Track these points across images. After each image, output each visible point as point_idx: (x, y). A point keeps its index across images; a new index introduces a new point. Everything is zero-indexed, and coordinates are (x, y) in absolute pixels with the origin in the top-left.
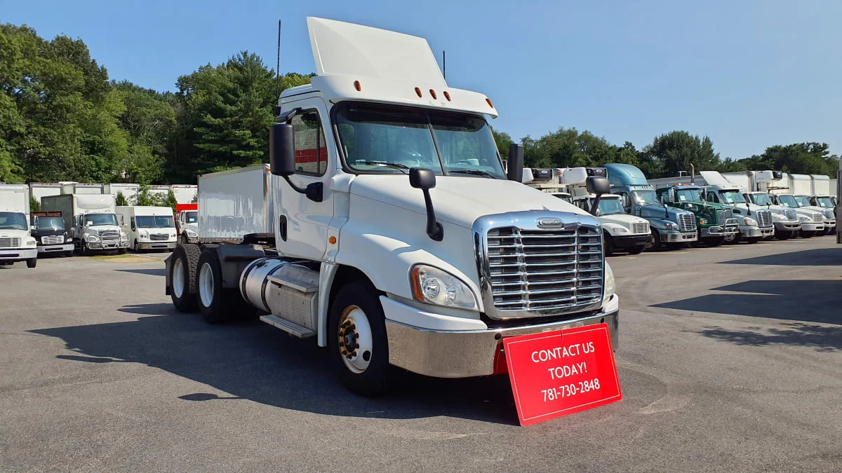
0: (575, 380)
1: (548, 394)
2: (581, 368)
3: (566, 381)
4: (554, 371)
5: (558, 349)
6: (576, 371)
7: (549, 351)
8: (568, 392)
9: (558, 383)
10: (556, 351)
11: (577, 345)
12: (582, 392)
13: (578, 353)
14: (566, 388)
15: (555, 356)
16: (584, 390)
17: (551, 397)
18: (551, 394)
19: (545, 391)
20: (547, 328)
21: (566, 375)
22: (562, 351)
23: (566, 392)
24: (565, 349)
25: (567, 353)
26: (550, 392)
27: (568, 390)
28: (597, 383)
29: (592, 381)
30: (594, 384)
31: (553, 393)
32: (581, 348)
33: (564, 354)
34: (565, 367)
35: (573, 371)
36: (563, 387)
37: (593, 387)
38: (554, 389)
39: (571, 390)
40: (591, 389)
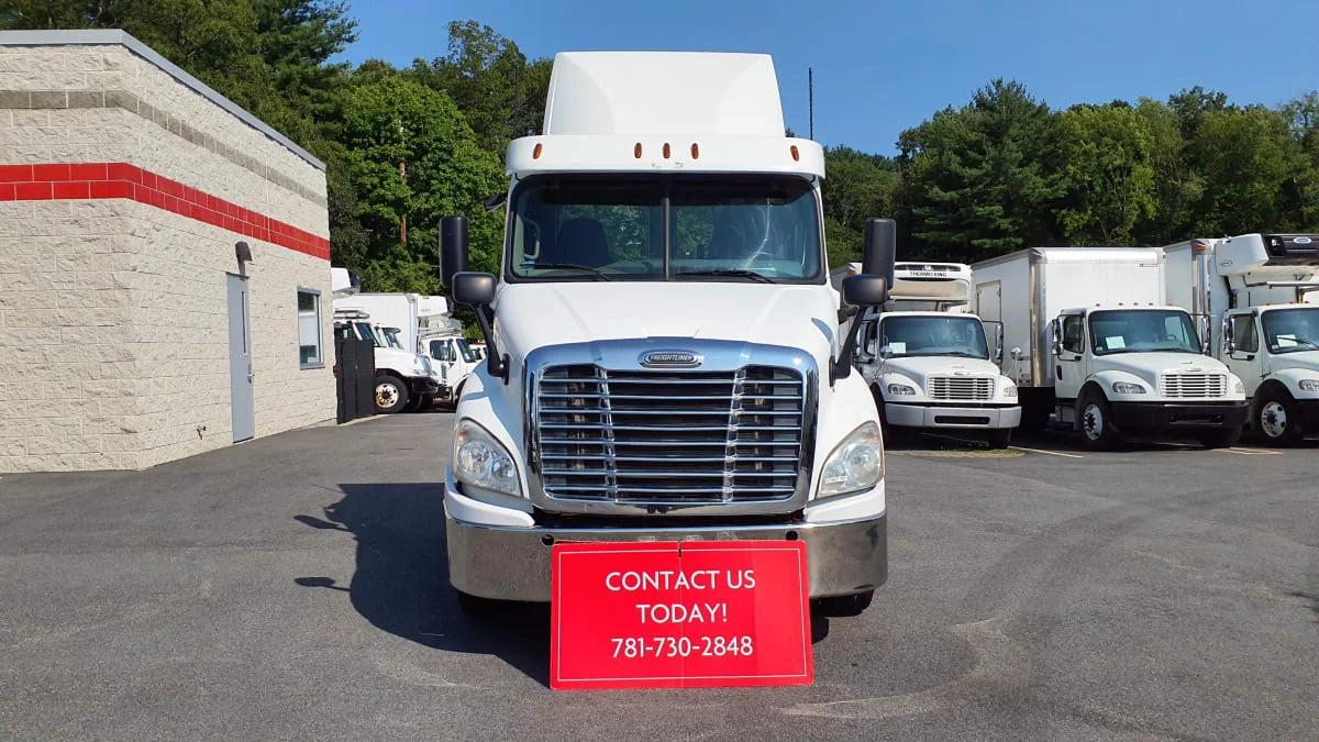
0: (694, 631)
1: (624, 646)
2: (713, 612)
3: (670, 630)
4: (648, 611)
5: (667, 573)
6: (699, 616)
7: (645, 575)
8: (672, 651)
9: (650, 631)
10: (662, 578)
11: (713, 573)
12: (705, 654)
13: (713, 586)
14: (667, 643)
15: (656, 585)
16: (711, 650)
17: (631, 652)
18: (633, 647)
19: (621, 641)
20: (648, 536)
21: (674, 621)
22: (673, 579)
23: (667, 648)
24: (682, 575)
25: (685, 583)
26: (631, 643)
27: (672, 645)
28: (748, 645)
29: (734, 640)
30: (739, 645)
31: (638, 646)
32: (721, 579)
33: (679, 583)
34: (674, 606)
35: (693, 616)
36: (663, 640)
37: (736, 649)
38: (641, 640)
39: (680, 648)
40: (730, 653)
